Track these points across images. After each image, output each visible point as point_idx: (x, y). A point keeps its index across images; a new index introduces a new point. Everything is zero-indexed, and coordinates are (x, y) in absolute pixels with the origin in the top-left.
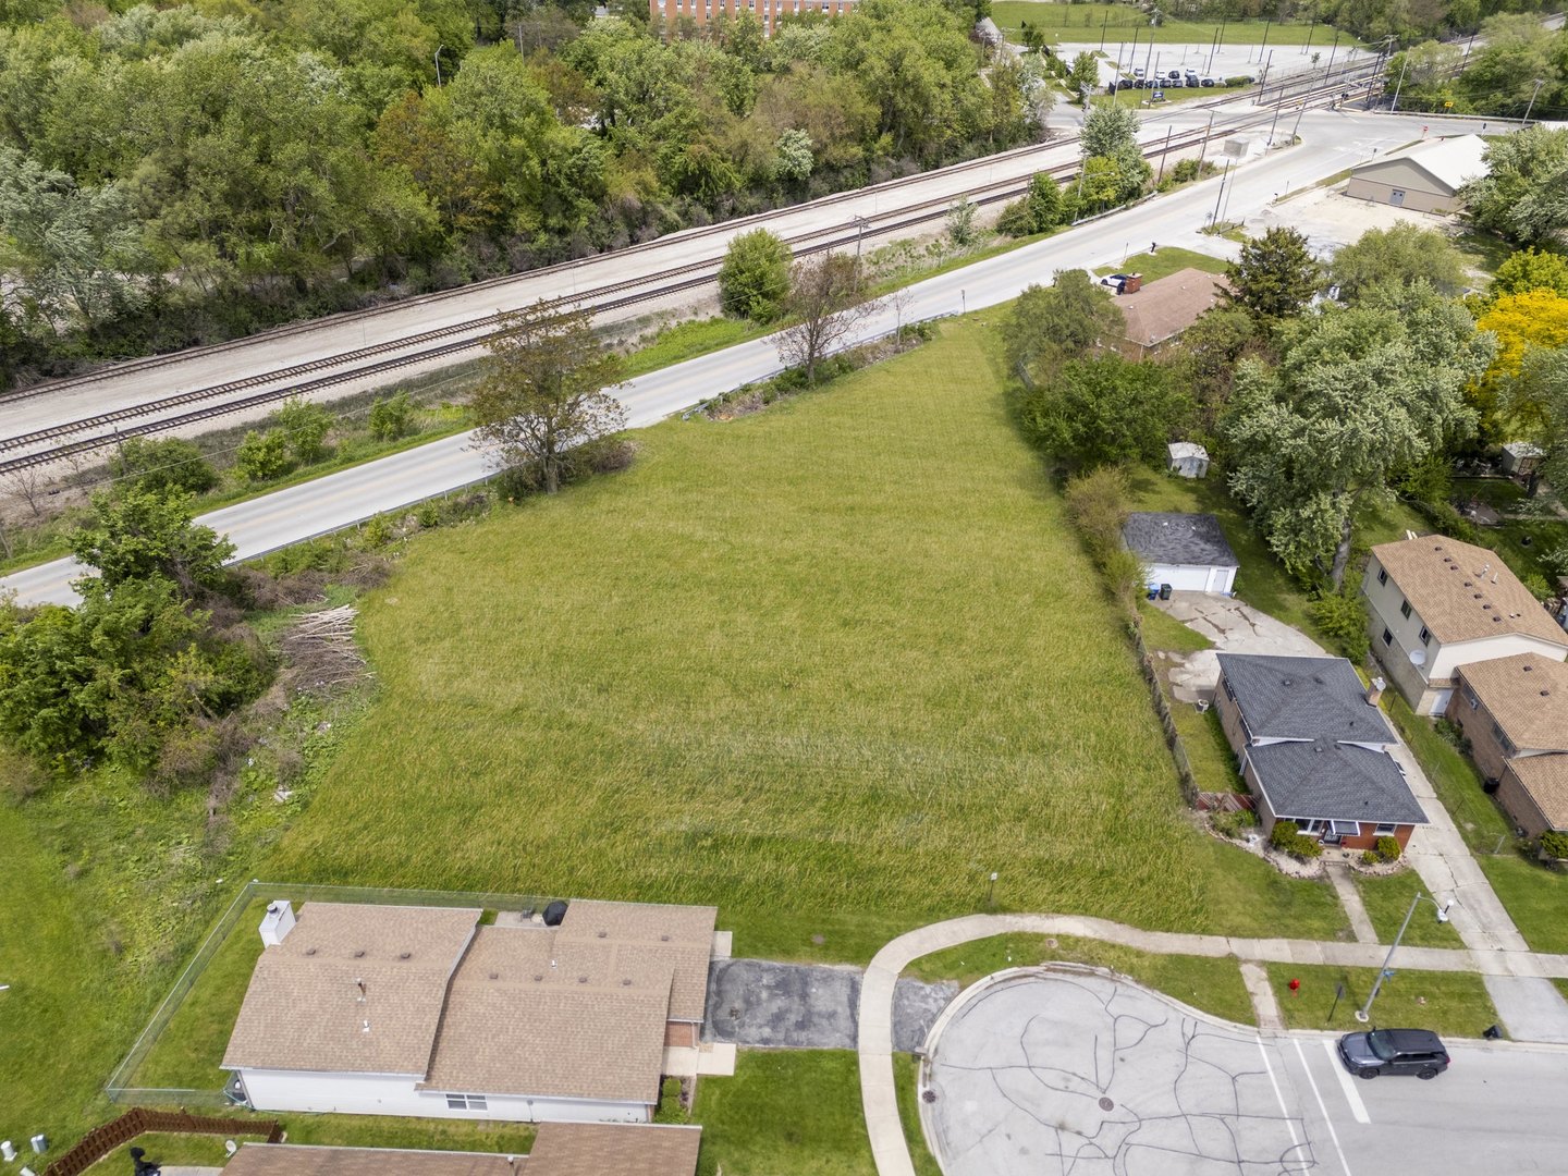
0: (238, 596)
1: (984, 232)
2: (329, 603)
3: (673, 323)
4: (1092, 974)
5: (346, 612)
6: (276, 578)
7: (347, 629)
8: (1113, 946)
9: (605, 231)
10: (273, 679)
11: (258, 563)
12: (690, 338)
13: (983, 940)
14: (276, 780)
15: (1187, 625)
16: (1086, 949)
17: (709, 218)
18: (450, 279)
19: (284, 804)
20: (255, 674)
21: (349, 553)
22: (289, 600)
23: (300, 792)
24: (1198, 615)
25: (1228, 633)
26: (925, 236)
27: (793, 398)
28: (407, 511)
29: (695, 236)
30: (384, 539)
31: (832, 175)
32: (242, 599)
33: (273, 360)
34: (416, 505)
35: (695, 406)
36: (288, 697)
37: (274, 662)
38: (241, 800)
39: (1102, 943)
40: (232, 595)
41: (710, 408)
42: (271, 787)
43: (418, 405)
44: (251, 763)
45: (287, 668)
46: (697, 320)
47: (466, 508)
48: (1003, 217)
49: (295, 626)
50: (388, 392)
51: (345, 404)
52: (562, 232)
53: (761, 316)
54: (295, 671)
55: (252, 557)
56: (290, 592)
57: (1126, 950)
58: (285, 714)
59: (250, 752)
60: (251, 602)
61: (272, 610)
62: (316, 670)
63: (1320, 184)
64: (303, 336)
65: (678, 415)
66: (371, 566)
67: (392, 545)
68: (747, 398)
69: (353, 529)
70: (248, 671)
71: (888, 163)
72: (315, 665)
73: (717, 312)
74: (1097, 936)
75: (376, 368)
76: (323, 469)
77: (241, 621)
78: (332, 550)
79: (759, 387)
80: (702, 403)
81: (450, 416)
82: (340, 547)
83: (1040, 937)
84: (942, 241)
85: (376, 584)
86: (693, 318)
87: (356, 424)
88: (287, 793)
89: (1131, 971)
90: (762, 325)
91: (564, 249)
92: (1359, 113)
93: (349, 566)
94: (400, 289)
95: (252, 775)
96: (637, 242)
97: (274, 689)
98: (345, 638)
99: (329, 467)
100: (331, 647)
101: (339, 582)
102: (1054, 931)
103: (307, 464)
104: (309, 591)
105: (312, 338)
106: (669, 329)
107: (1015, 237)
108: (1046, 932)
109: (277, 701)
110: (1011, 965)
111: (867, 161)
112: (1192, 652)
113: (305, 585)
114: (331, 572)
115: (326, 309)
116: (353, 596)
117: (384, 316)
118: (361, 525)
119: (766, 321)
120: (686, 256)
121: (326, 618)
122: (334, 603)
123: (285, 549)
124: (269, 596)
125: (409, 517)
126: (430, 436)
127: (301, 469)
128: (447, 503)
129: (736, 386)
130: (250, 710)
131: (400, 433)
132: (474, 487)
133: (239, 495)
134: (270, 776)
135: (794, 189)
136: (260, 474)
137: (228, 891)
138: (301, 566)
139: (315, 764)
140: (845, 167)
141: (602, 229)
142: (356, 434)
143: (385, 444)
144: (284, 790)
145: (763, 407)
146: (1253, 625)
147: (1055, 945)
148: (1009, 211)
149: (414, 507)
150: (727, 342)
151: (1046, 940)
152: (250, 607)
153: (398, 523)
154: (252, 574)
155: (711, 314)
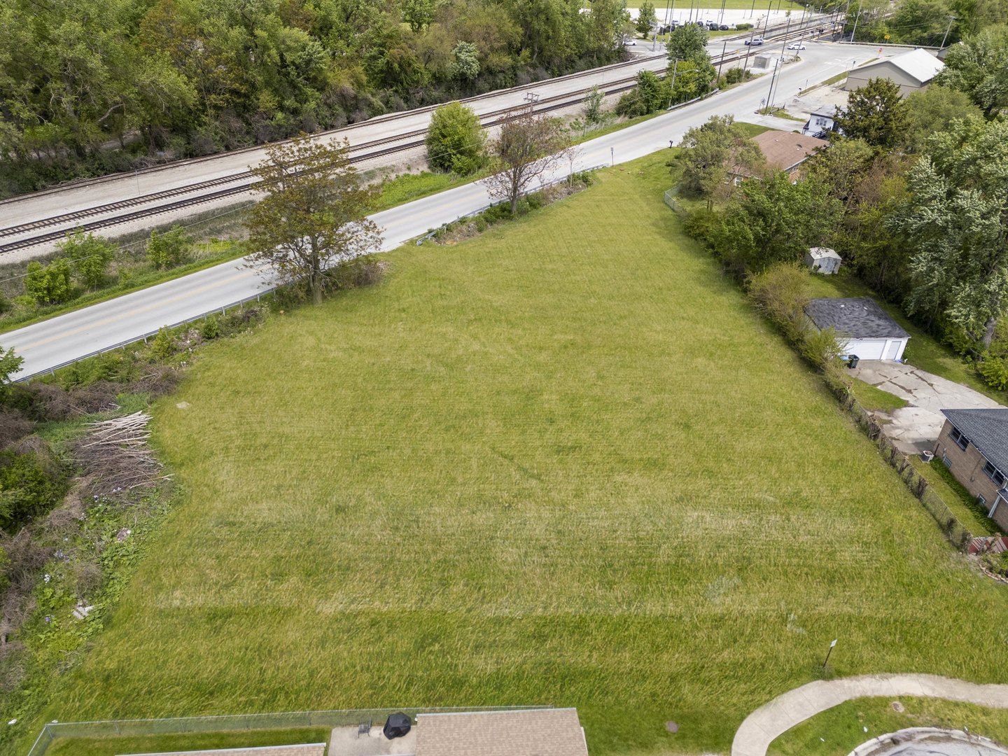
0: (30, 409)
1: (607, 115)
2: (121, 411)
3: (393, 176)
4: (949, 739)
5: (139, 418)
6: (67, 390)
7: (141, 434)
8: (957, 704)
9: (328, 114)
10: (68, 488)
11: (50, 377)
12: (408, 187)
13: (832, 710)
14: (74, 596)
15: (879, 387)
16: (932, 709)
17: (405, 106)
18: (207, 148)
19: (85, 621)
20: (48, 485)
21: (138, 365)
22: (81, 410)
23: (101, 606)
24: (883, 379)
25: (915, 393)
26: (568, 116)
27: (501, 227)
28: (190, 326)
29: (397, 118)
30: (170, 351)
31: (491, 77)
32: (33, 412)
33: (58, 208)
34: (197, 321)
35: (425, 235)
36: (84, 506)
37: (69, 470)
38: (36, 621)
39: (945, 702)
40: (24, 409)
41: (437, 235)
42: (69, 603)
43: (190, 241)
44: (47, 579)
45: (81, 476)
46: (411, 174)
47: (243, 320)
48: (620, 103)
49: (89, 434)
50: (163, 229)
51: (125, 240)
52: (295, 112)
53: (461, 169)
54: (91, 478)
55: (43, 372)
56: (82, 402)
57: (969, 707)
58: (82, 523)
59: (47, 566)
60: (43, 414)
61: (64, 419)
62: (111, 477)
63: (824, 83)
64: (84, 190)
65: (412, 242)
66: (160, 374)
67: (178, 356)
68: (464, 227)
69: (141, 343)
70: (41, 483)
71: (528, 72)
72: (111, 472)
73: (425, 168)
74: (936, 695)
75: (150, 212)
76: (108, 294)
77: (32, 433)
78: (121, 362)
79: (472, 220)
80: (430, 231)
81: (219, 248)
82: (130, 359)
83: (883, 702)
84: (580, 120)
85: (168, 391)
86: (407, 172)
87: (137, 256)
88: (87, 609)
89: (986, 731)
90: (463, 176)
91: (296, 126)
92: (830, 43)
93: (139, 376)
94: (167, 154)
95: (48, 592)
96: (353, 122)
97: (69, 498)
98: (140, 443)
99: (114, 292)
100: (127, 452)
101: (131, 391)
102: (894, 693)
103: (92, 290)
104: (101, 400)
105: (93, 191)
106: (390, 181)
107: (631, 118)
108: (887, 695)
109: (73, 511)
110: (868, 736)
111: (514, 68)
112: (893, 410)
113: (97, 395)
114: (122, 382)
115: (103, 169)
116: (145, 403)
117: (154, 174)
118: (148, 339)
119: (466, 173)
120: (394, 130)
121: (120, 425)
122: (127, 410)
123: (76, 363)
124: (61, 407)
125: (192, 330)
126: (204, 264)
127: (88, 294)
128: (224, 318)
129: (455, 218)
130: (43, 522)
131: (178, 262)
132: (248, 303)
133: (29, 318)
134: (68, 592)
135: (466, 86)
136: (47, 299)
137: (22, 733)
138: (92, 378)
139: (117, 574)
140: (500, 72)
141: (325, 112)
142: (137, 265)
143: (161, 271)
144: (84, 606)
145: (478, 234)
146: (932, 385)
147: (901, 709)
148: (624, 99)
149: (196, 322)
150: (438, 189)
151: (891, 704)
152: (41, 419)
153: (182, 336)
154: (42, 387)
155: (421, 169)
